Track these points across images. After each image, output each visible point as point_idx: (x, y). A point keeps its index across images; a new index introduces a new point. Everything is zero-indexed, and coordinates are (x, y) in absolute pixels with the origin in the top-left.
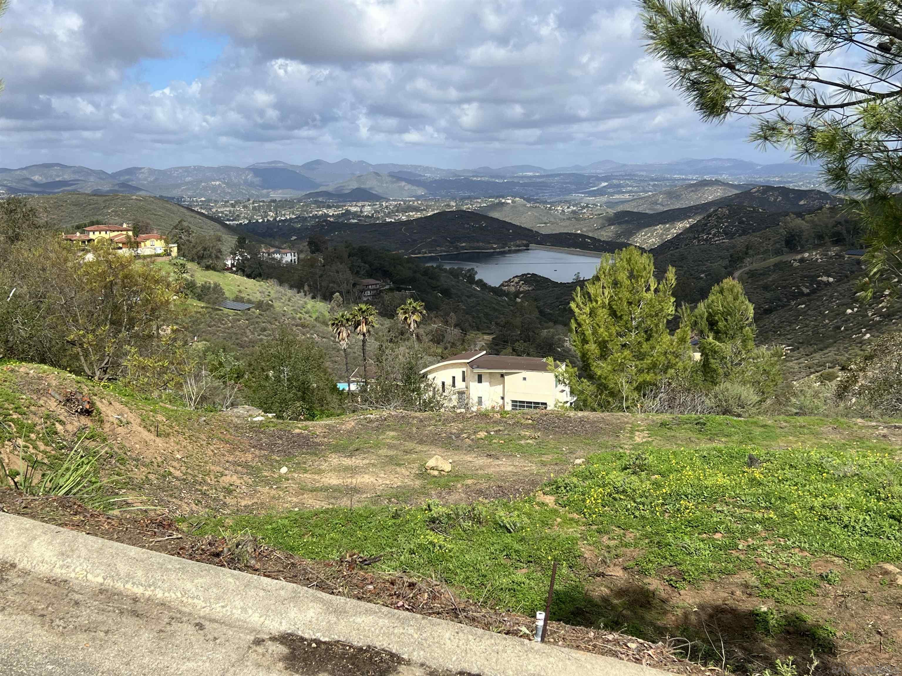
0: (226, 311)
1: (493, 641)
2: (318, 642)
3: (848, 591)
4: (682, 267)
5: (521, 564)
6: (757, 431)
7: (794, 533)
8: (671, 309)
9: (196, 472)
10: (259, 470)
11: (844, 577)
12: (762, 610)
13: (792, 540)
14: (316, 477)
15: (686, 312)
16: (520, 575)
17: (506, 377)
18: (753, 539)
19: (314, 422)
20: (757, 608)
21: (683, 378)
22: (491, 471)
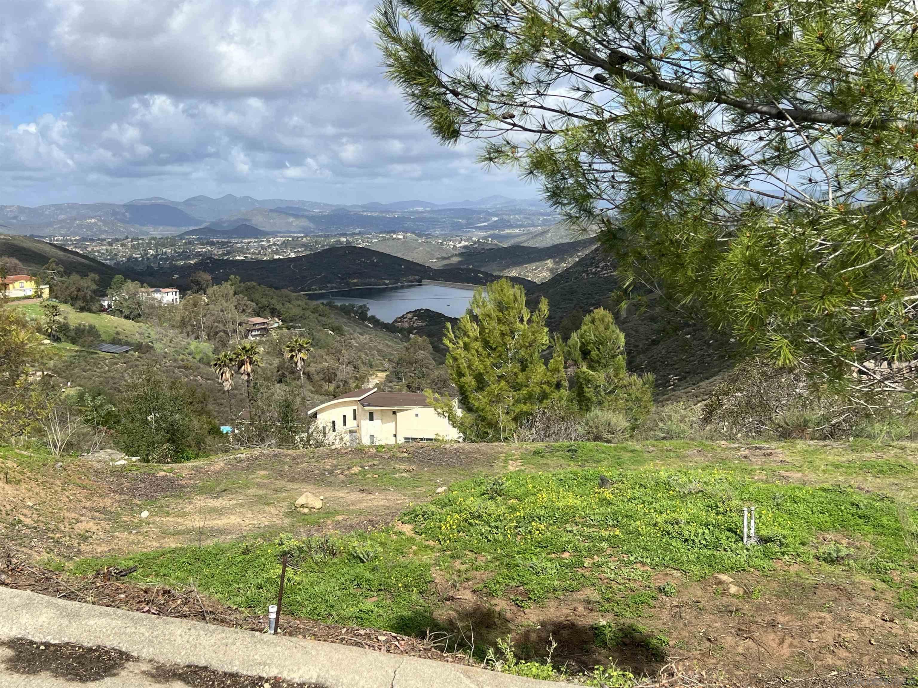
0: (102, 354)
1: (224, 635)
2: (47, 645)
3: (683, 601)
4: (572, 300)
5: (372, 593)
6: (626, 456)
7: (637, 549)
8: (545, 339)
9: (49, 519)
10: (119, 515)
11: (681, 589)
12: (601, 624)
13: (635, 556)
14: (179, 520)
15: (559, 342)
16: (368, 604)
17: (398, 414)
18: (598, 557)
19: (180, 464)
20: (596, 622)
21: (558, 407)
22: (363, 505)
